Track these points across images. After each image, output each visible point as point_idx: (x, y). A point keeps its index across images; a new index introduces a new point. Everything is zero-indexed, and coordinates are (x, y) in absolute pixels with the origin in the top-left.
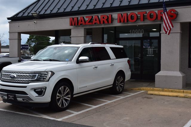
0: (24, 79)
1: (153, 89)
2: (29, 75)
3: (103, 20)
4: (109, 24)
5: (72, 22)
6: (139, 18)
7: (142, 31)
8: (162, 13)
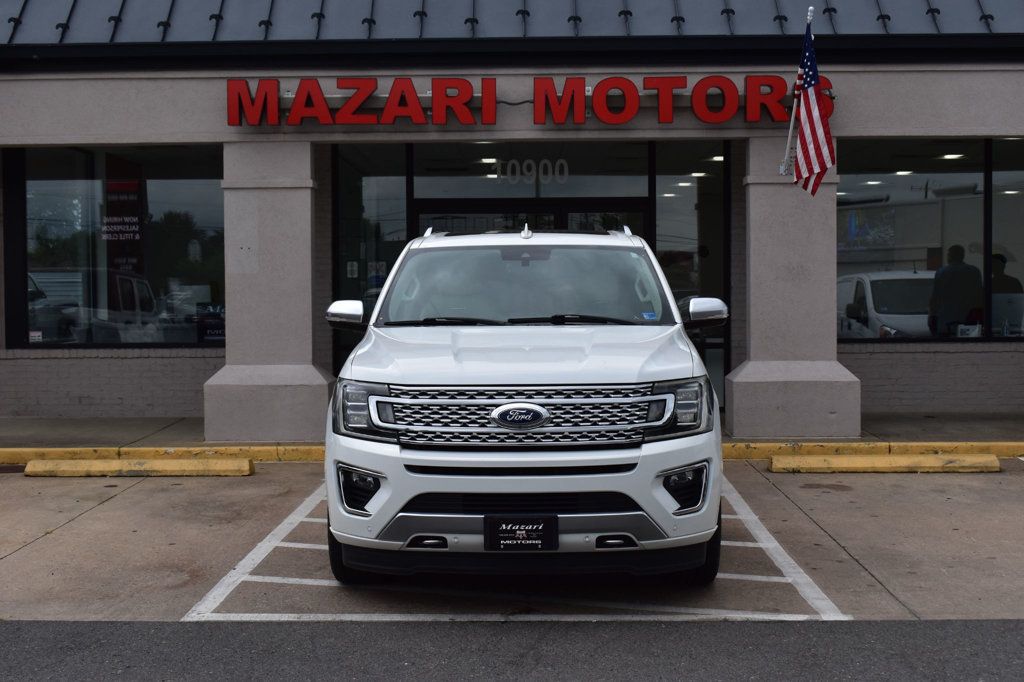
1: (748, 447)
2: (627, 400)
3: (448, 107)
4: (480, 126)
5: (246, 103)
6: (645, 108)
7: (562, 166)
8: (762, 88)
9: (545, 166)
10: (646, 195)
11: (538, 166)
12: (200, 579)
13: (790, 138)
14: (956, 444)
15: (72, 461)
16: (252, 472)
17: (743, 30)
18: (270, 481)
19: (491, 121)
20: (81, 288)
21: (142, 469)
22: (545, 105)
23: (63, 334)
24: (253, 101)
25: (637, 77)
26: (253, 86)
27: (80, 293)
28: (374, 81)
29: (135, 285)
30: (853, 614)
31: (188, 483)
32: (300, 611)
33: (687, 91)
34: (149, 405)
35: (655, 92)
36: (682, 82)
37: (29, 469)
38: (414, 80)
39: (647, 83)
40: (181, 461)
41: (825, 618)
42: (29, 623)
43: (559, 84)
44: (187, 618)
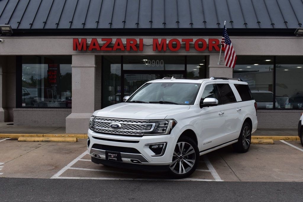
0: (134, 131)
2: (141, 124)
3: (130, 46)
4: (139, 51)
5: (78, 44)
6: (182, 47)
7: (162, 62)
8: (213, 42)
9: (158, 62)
10: (184, 70)
11: (160, 62)
12: (57, 168)
13: (220, 55)
14: (263, 136)
15: (31, 138)
16: (77, 141)
17: (209, 27)
18: (81, 144)
19: (142, 50)
20: (37, 92)
21: (48, 140)
22: (156, 46)
23: (32, 104)
24: (80, 44)
25: (180, 39)
26: (80, 40)
27: (37, 94)
28: (111, 39)
29: (52, 91)
30: (224, 180)
31: (60, 144)
32: (81, 176)
33: (193, 43)
34: (53, 123)
35: (185, 43)
36: (192, 40)
37: (19, 139)
38: (122, 39)
39: (183, 41)
40: (59, 138)
41: (216, 181)
42: (11, 178)
43: (160, 40)
44: (52, 178)
